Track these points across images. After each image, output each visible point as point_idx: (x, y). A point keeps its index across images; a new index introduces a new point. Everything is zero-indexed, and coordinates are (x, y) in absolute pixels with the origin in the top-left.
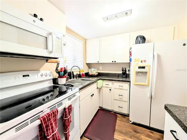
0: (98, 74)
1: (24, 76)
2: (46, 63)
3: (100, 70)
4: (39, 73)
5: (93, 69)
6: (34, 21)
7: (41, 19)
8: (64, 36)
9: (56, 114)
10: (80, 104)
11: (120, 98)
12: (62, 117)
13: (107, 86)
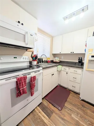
0: (59, 61)
1: (14, 58)
2: (26, 52)
3: (62, 59)
4: (22, 57)
5: (56, 58)
6: (18, 25)
7: (22, 24)
8: (36, 34)
9: (26, 78)
10: (42, 78)
11: (74, 80)
12: (30, 82)
13: (65, 70)
